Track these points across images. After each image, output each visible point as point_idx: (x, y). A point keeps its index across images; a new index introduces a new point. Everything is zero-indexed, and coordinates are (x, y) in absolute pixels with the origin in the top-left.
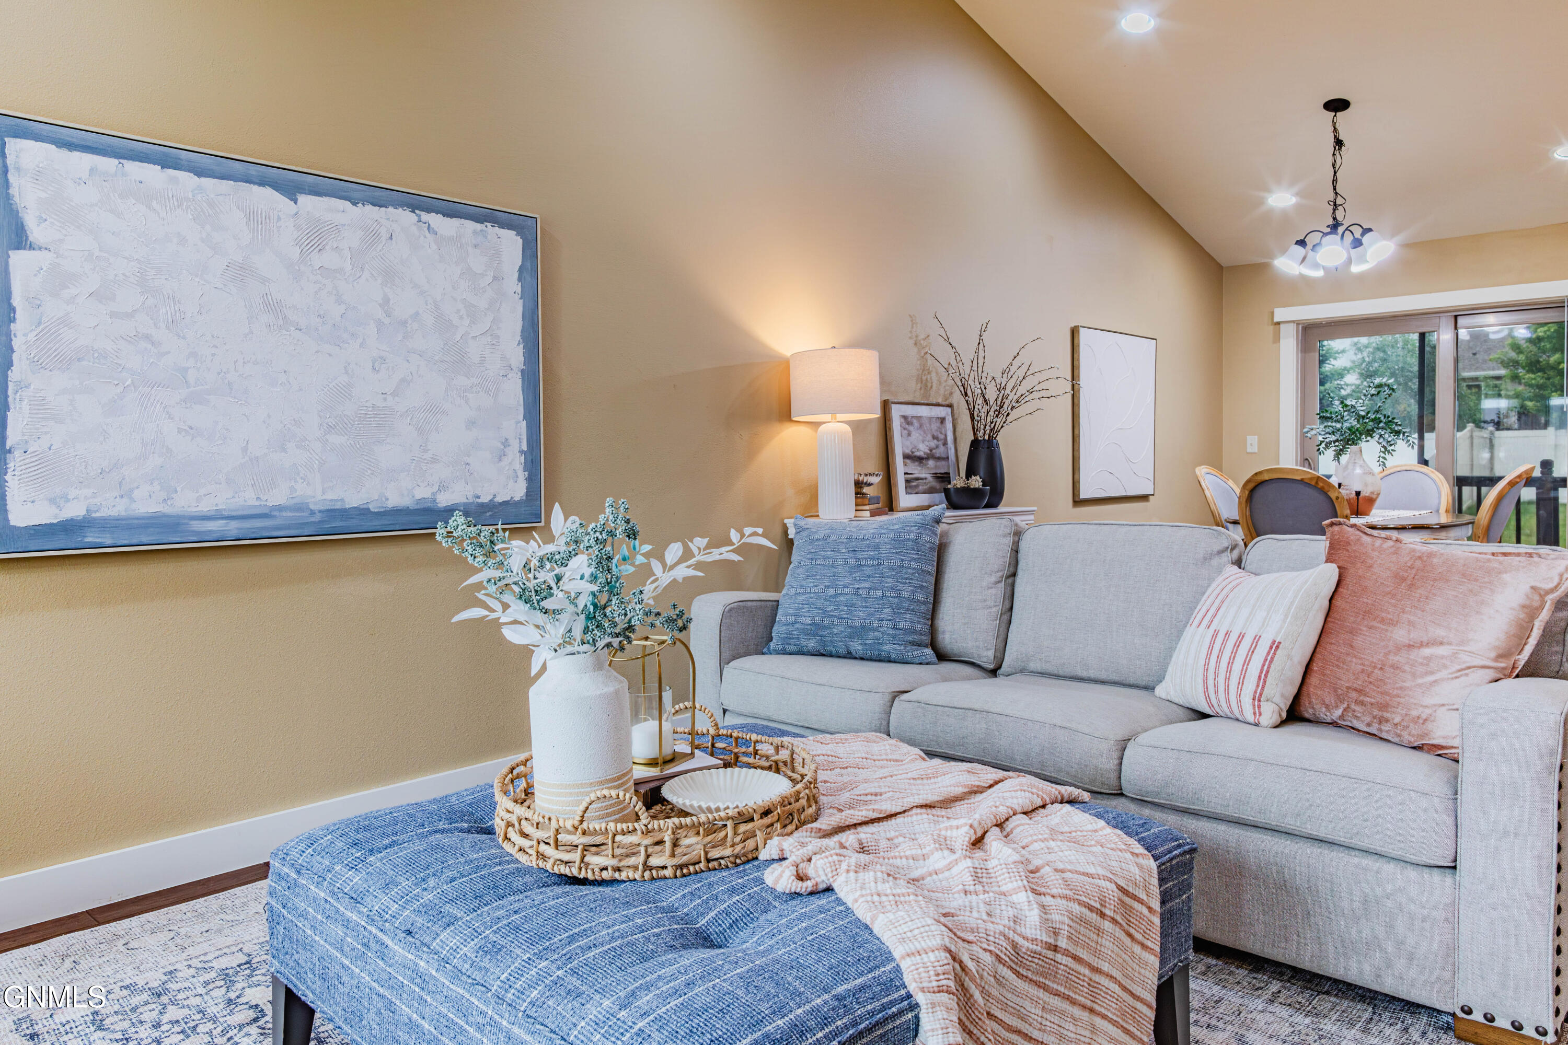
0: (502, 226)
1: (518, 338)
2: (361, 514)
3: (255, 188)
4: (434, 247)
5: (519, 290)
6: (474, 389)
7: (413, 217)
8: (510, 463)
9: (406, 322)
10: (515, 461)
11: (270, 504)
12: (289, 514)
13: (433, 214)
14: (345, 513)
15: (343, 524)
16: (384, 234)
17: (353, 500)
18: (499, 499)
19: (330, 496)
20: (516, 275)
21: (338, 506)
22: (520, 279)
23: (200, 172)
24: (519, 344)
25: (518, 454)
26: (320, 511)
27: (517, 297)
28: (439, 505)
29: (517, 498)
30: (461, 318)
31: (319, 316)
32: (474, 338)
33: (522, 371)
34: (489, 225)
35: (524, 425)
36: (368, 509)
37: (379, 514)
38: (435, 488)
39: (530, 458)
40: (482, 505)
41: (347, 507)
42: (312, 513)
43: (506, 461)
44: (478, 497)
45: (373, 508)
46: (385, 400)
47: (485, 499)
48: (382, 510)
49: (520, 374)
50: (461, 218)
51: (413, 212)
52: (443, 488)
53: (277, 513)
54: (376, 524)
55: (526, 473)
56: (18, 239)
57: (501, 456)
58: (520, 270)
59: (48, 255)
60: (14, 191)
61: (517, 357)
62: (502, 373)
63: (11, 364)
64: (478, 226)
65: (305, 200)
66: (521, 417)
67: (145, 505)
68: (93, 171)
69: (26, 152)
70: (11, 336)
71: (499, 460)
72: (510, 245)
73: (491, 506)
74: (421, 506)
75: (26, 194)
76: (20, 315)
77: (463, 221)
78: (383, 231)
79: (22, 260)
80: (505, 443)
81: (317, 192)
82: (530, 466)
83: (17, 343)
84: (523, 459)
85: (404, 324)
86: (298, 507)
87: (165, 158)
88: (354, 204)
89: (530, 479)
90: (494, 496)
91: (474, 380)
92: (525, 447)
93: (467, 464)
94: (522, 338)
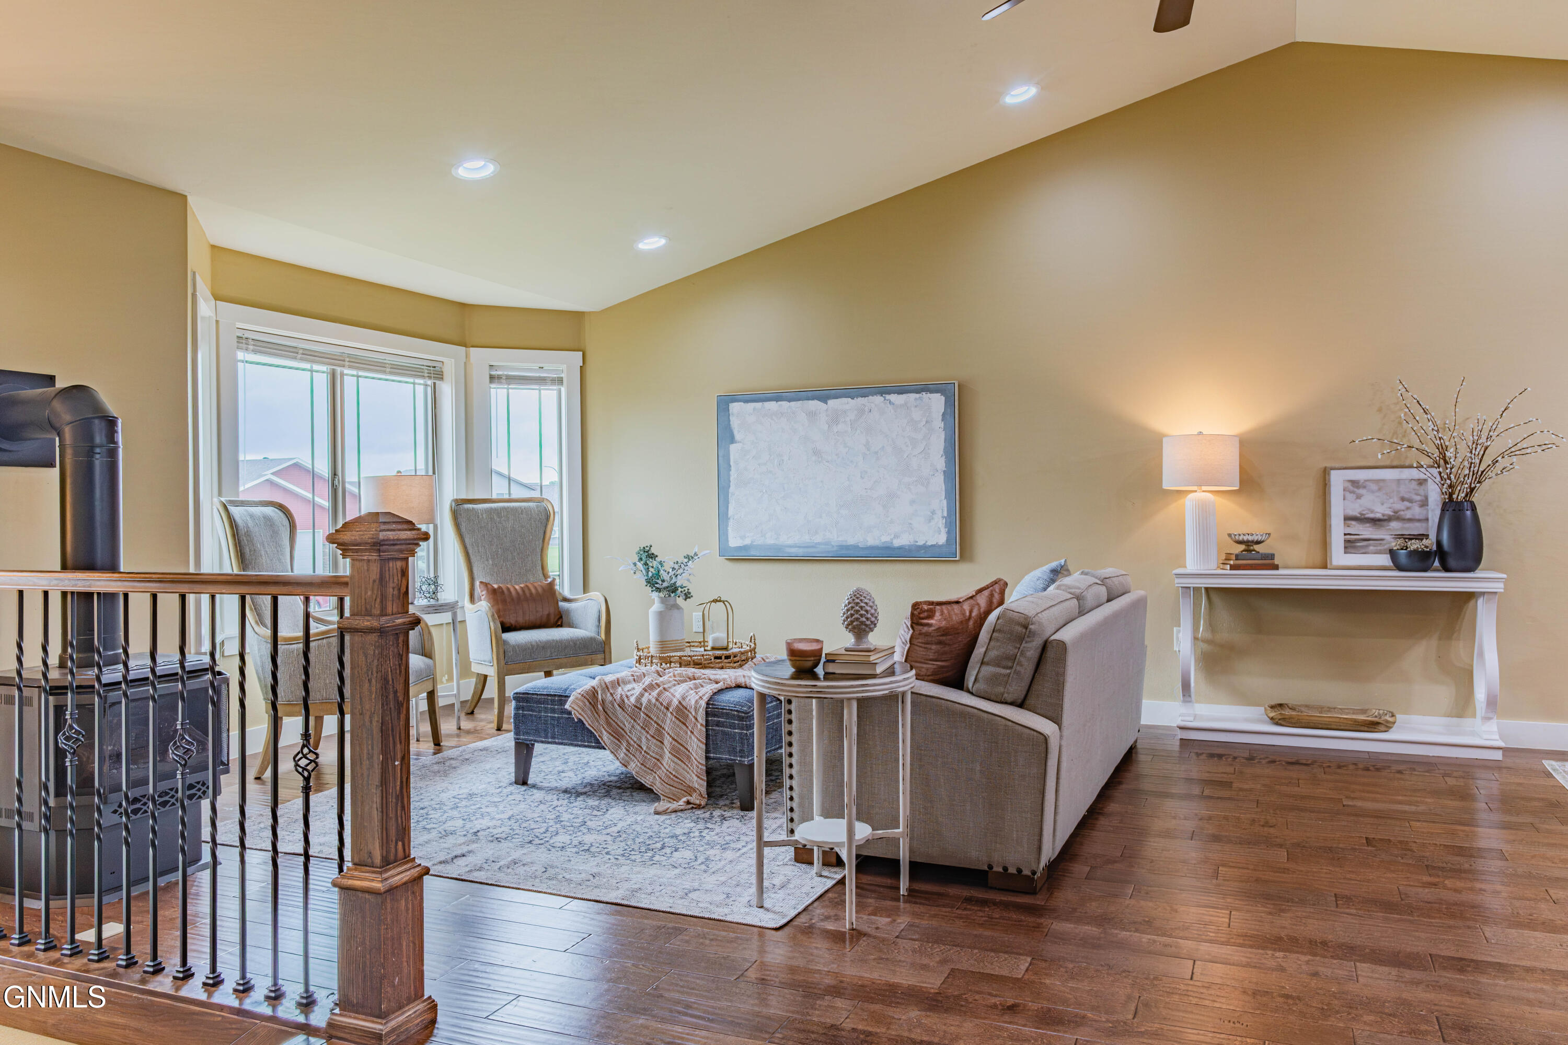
1: (942, 452)
3: (811, 402)
4: (892, 411)
5: (942, 425)
6: (915, 483)
7: (882, 398)
8: (936, 523)
10: (939, 522)
11: (815, 541)
12: (823, 547)
13: (892, 395)
14: (847, 547)
15: (846, 552)
17: (851, 541)
18: (929, 543)
19: (840, 539)
20: (940, 418)
21: (844, 544)
22: (942, 420)
23: (789, 401)
24: (940, 458)
25: (940, 519)
26: (837, 546)
27: (941, 430)
29: (940, 543)
30: (907, 446)
31: (836, 455)
32: (915, 456)
33: (944, 472)
34: (924, 393)
35: (945, 502)
37: (862, 549)
38: (893, 536)
39: (948, 521)
40: (919, 547)
41: (849, 544)
42: (834, 546)
43: (933, 523)
44: (916, 542)
45: (861, 545)
46: (867, 492)
47: (920, 543)
48: (865, 546)
49: (942, 473)
51: (882, 396)
52: (896, 536)
53: (818, 546)
54: (861, 553)
55: (946, 530)
56: (732, 440)
57: (930, 519)
58: (944, 415)
59: (741, 444)
60: (731, 423)
61: (941, 463)
62: (932, 473)
63: (729, 486)
64: (917, 396)
65: (830, 402)
66: (943, 497)
67: (770, 540)
68: (754, 409)
69: (735, 407)
70: (729, 476)
71: (930, 521)
72: (937, 402)
73: (924, 547)
74: (885, 545)
75: (735, 422)
76: (733, 468)
77: (909, 394)
78: (866, 409)
79: (733, 448)
80: (933, 512)
81: (836, 397)
82: (949, 525)
83: (731, 479)
84: (944, 521)
85: (876, 453)
86: (827, 543)
87: (778, 398)
88: (853, 399)
89: (948, 533)
90: (926, 542)
91: (914, 479)
92: (945, 514)
93: (911, 524)
94: (944, 452)
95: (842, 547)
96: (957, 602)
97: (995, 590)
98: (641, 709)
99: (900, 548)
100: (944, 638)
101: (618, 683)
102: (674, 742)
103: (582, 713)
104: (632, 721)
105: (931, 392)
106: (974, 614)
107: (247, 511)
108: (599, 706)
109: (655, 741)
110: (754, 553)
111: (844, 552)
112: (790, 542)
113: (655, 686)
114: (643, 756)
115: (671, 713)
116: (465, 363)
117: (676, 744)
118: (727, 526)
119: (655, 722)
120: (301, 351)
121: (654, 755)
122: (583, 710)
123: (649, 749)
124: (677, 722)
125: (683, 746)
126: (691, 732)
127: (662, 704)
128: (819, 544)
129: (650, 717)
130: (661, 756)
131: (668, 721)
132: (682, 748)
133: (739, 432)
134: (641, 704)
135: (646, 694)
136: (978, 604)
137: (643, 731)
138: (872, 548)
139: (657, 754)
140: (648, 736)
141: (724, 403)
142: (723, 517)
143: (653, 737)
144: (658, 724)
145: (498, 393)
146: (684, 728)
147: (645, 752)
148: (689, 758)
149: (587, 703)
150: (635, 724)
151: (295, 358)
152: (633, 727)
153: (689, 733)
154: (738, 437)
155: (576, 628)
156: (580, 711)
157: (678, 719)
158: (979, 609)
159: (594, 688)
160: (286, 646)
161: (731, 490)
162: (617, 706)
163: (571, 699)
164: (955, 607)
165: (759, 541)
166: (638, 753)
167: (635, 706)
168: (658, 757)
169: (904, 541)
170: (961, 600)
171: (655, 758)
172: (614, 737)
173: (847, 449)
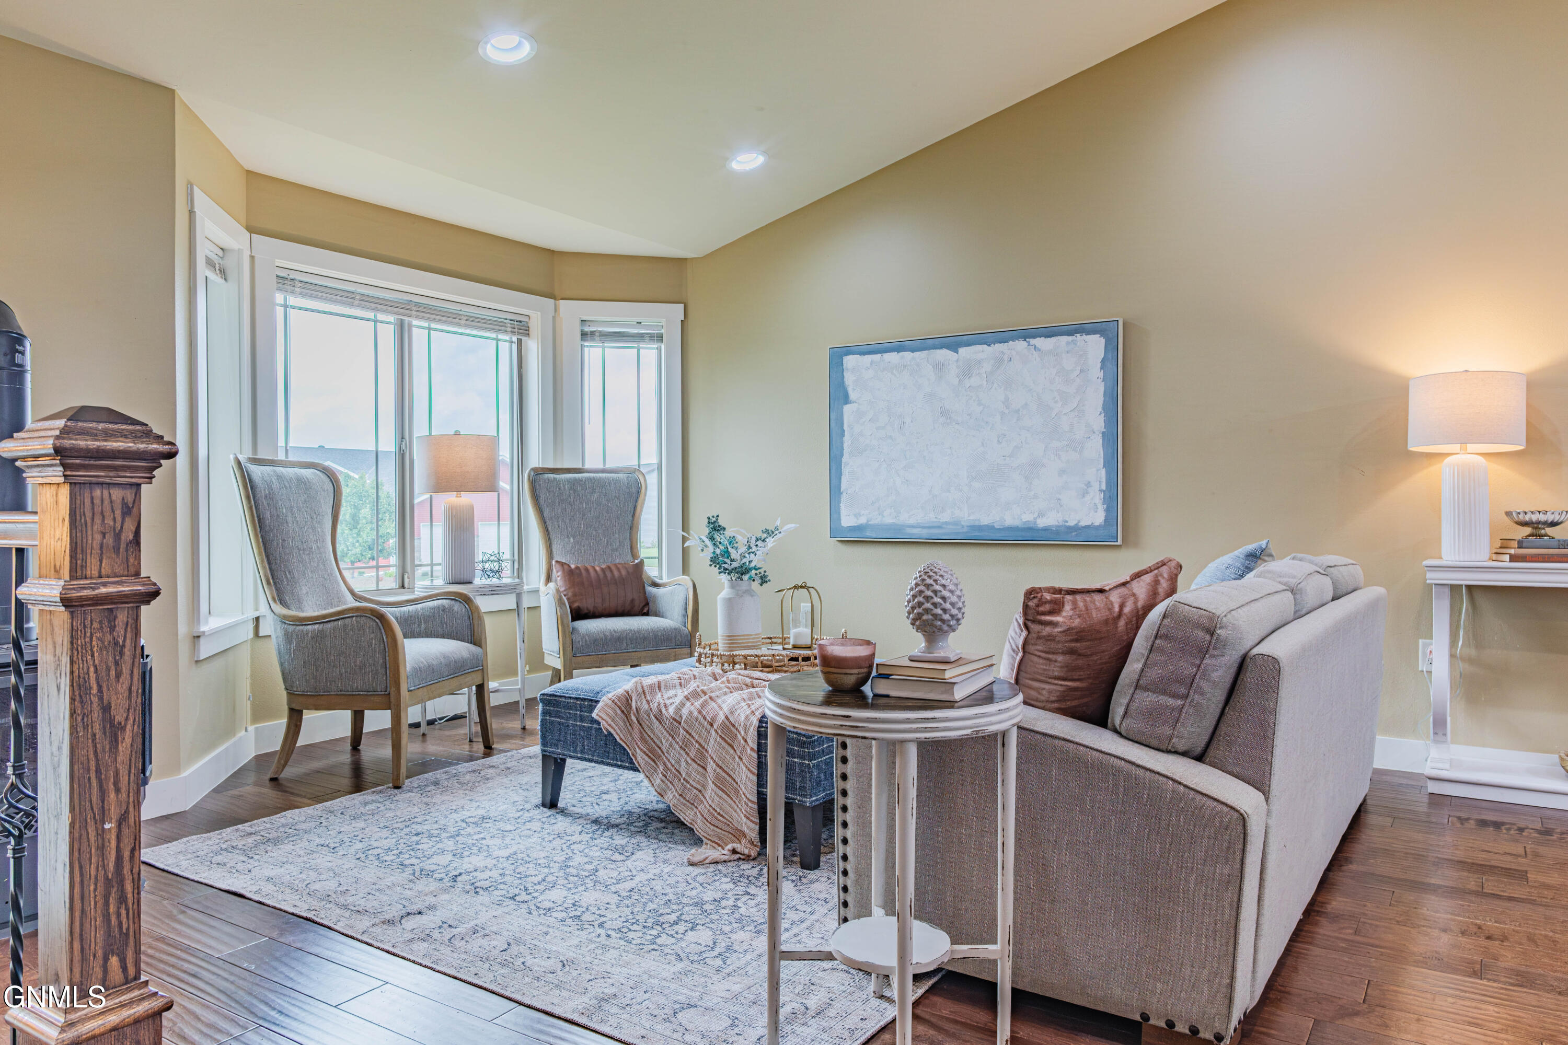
1: (1099, 409)
2: (990, 529)
3: (938, 351)
4: (1039, 361)
5: (1101, 374)
6: (1065, 449)
7: (1025, 344)
8: (1092, 499)
10: (1096, 498)
11: (941, 521)
12: (952, 527)
13: (1038, 339)
14: (980, 528)
15: (979, 534)
17: (985, 521)
18: (1083, 524)
19: (972, 517)
20: (1099, 365)
21: (977, 523)
22: (1102, 368)
23: (913, 351)
24: (1099, 414)
25: (1098, 493)
26: (967, 526)
27: (1100, 381)
28: (1038, 526)
29: (1097, 524)
30: (1056, 402)
31: (969, 415)
32: (1066, 414)
33: (1103, 433)
34: (1078, 335)
35: (1103, 472)
37: (1000, 530)
38: (1036, 515)
39: (1108, 496)
40: (1069, 527)
41: (982, 524)
42: (963, 527)
43: (1088, 498)
44: (1067, 522)
45: (997, 525)
46: (1005, 460)
47: (1071, 523)
48: (1000, 527)
49: (1101, 435)
51: (1025, 340)
52: (1041, 515)
53: (944, 526)
54: (998, 536)
55: (1105, 506)
56: (846, 400)
57: (1084, 494)
58: (1103, 361)
59: (856, 405)
60: (845, 380)
61: (1098, 422)
62: (1087, 435)
63: (842, 455)
64: (1070, 338)
65: (962, 351)
66: (1101, 466)
67: (888, 519)
68: (872, 362)
69: (850, 361)
70: (842, 443)
71: (1084, 497)
72: (1095, 345)
73: (1076, 528)
74: (1025, 526)
75: (849, 379)
76: (846, 433)
77: (1059, 337)
78: (1006, 358)
79: (847, 409)
80: (1088, 485)
81: (968, 344)
82: (1109, 500)
83: (845, 446)
84: (1102, 495)
85: (1018, 411)
86: (956, 523)
87: (899, 347)
88: (989, 345)
89: (1107, 510)
90: (1079, 522)
91: (1065, 443)
92: (1104, 487)
93: (1059, 499)
94: (1103, 409)
95: (974, 528)
96: (1101, 591)
97: (1161, 575)
98: (680, 723)
99: (1046, 529)
100: (1078, 645)
101: (659, 687)
102: (718, 770)
103: (612, 724)
104: (670, 738)
105: (1088, 333)
106: (1127, 610)
107: (275, 471)
108: (632, 716)
109: (696, 766)
110: (870, 534)
111: (977, 534)
112: (911, 521)
113: (700, 693)
114: (682, 784)
115: (716, 731)
116: (554, 318)
117: (721, 772)
118: (839, 502)
119: (697, 741)
120: (358, 297)
121: (695, 785)
122: (613, 720)
123: (690, 776)
124: (723, 743)
125: (730, 776)
126: (740, 757)
127: (705, 718)
128: (946, 523)
129: (690, 735)
130: (704, 786)
131: (712, 742)
132: (728, 778)
133: (854, 390)
134: (681, 717)
135: (688, 704)
136: (1134, 595)
137: (682, 752)
138: (1010, 529)
139: (699, 783)
140: (688, 759)
141: (837, 356)
142: (835, 491)
143: (693, 760)
144: (700, 744)
145: (593, 352)
146: (732, 751)
147: (684, 779)
148: (737, 792)
149: (619, 712)
150: (673, 742)
151: (351, 305)
152: (671, 745)
153: (737, 758)
154: (852, 395)
155: (662, 617)
156: (610, 721)
157: (723, 739)
158: (1135, 603)
159: (628, 693)
160: (301, 627)
161: (844, 460)
162: (653, 718)
163: (599, 706)
164: (1097, 597)
165: (876, 520)
166: (676, 780)
167: (674, 719)
168: (699, 787)
169: (1050, 520)
170: (1107, 588)
171: (697, 789)
172: (649, 757)
173: (981, 407)
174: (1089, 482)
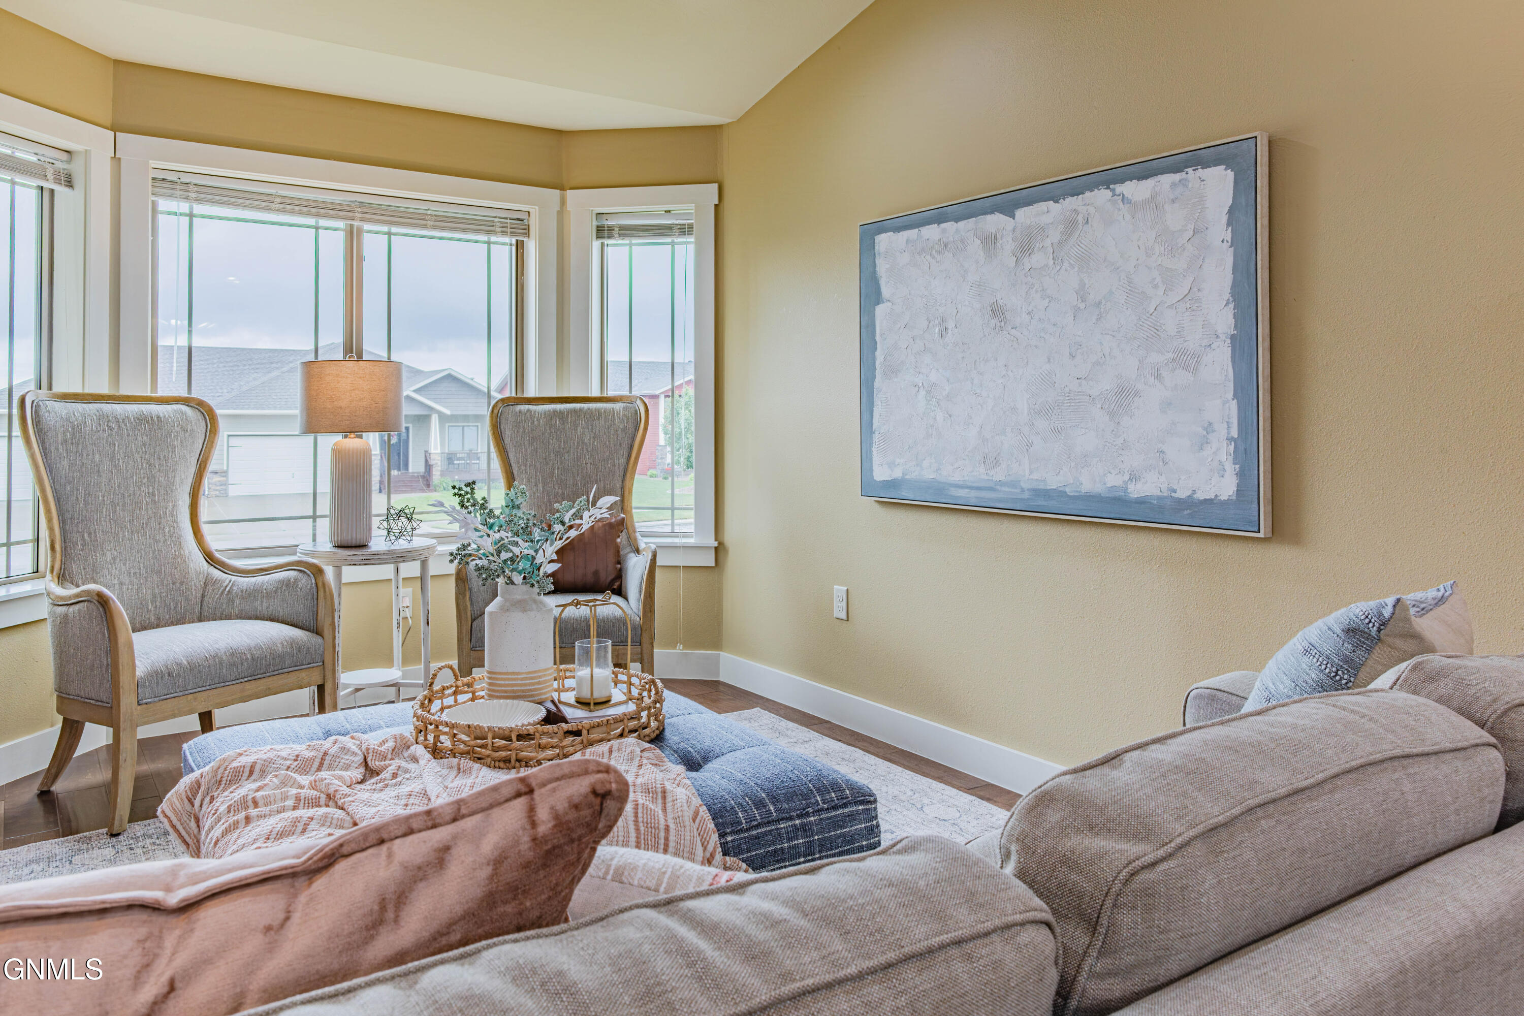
0: (1206, 165)
1: (1227, 296)
2: (1058, 496)
3: (989, 217)
4: (1133, 216)
5: (1228, 235)
6: (1171, 365)
7: (1108, 192)
8: (1215, 453)
9: (1100, 303)
10: (1222, 451)
11: (994, 479)
12: (1006, 489)
13: (1128, 183)
14: (1046, 494)
15: (1045, 503)
16: (1080, 218)
17: (1053, 482)
18: (1200, 496)
20: (1225, 219)
21: (1041, 486)
22: (1229, 225)
23: (957, 220)
24: (1227, 305)
25: (1225, 442)
26: (1029, 490)
27: (1229, 245)
28: (1131, 495)
29: (1224, 497)
30: (1156, 287)
31: (1029, 313)
33: (1233, 337)
34: (1190, 170)
35: (1234, 405)
36: (1065, 492)
37: (1074, 498)
38: (1127, 477)
39: (1242, 448)
40: (1179, 501)
41: (1048, 488)
42: (1023, 491)
43: (1208, 451)
44: (1175, 491)
45: (1070, 491)
46: (1080, 385)
47: (1182, 494)
48: (1076, 494)
49: (1229, 341)
50: (1157, 175)
51: (1108, 188)
52: (1134, 478)
53: (998, 487)
54: (1071, 507)
55: (1237, 466)
56: (879, 297)
57: (1203, 443)
58: (1232, 212)
59: (891, 305)
60: (877, 268)
61: (1224, 318)
62: (1205, 342)
63: (874, 378)
64: (1177, 176)
65: (1021, 213)
66: (1230, 395)
67: (925, 473)
68: (908, 242)
69: (883, 241)
71: (1201, 449)
72: (1217, 184)
73: (1190, 504)
74: (1111, 495)
75: (882, 268)
79: (881, 311)
80: (1209, 428)
81: (1031, 202)
82: (1245, 458)
84: (1232, 447)
85: (1098, 305)
86: (1011, 485)
88: (1057, 201)
89: (1241, 475)
90: (1194, 492)
91: (1170, 356)
92: (1235, 433)
93: (1162, 452)
94: (1233, 294)
99: (1141, 502)
105: (1208, 165)
110: (906, 494)
111: (1041, 503)
112: (957, 478)
116: (560, 212)
118: (871, 445)
120: (278, 200)
128: (1001, 484)
133: (888, 282)
138: (1089, 498)
141: (868, 235)
142: (866, 429)
151: (269, 209)
154: (884, 290)
161: (877, 383)
165: (913, 474)
169: (1148, 487)
173: (1047, 300)
174: (1210, 424)
